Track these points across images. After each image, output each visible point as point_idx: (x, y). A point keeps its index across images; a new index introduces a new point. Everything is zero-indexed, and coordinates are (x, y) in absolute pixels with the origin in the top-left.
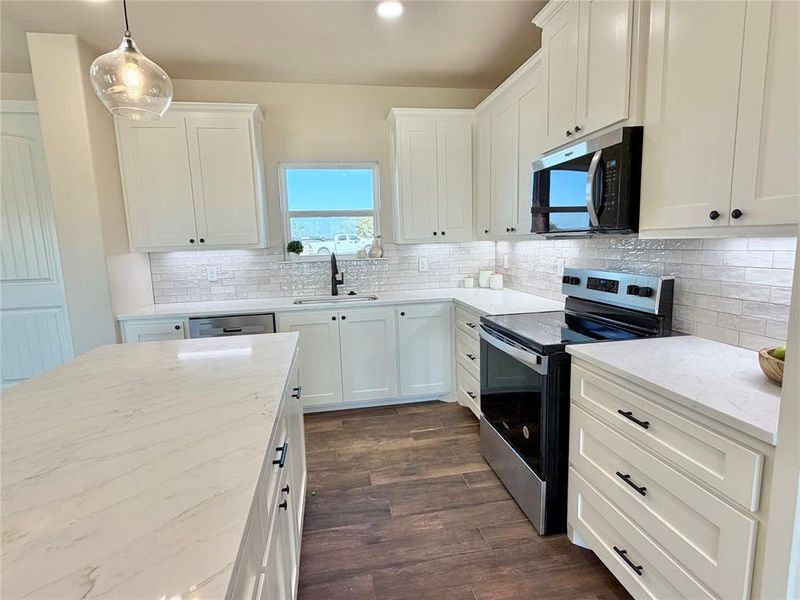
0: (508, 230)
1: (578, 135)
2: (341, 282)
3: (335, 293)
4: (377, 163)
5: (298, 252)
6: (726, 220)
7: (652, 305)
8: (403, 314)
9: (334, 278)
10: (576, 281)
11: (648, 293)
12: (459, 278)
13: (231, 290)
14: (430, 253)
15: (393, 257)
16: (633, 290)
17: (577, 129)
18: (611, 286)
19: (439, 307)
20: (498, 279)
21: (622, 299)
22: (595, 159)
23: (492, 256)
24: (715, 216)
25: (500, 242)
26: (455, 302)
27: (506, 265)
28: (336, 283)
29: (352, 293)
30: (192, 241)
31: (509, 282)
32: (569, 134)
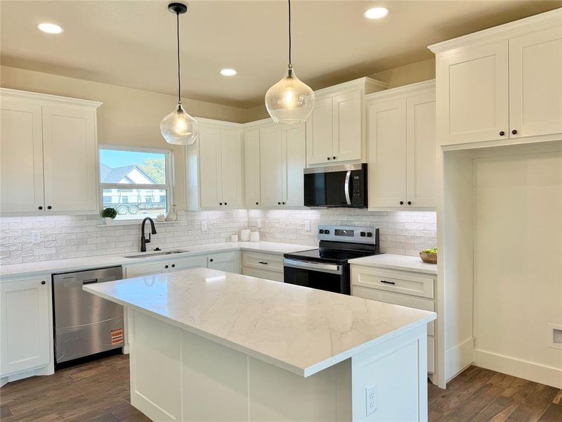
0: (279, 203)
1: (335, 161)
2: (148, 241)
3: (143, 249)
5: (114, 217)
6: (405, 204)
7: (372, 240)
8: (212, 260)
9: (143, 237)
10: (327, 232)
11: (370, 235)
12: (224, 235)
13: (53, 251)
14: (210, 217)
15: (183, 220)
16: (363, 234)
17: (334, 158)
18: (351, 233)
19: (232, 254)
20: (257, 235)
21: (357, 239)
22: (348, 174)
23: (246, 220)
24: (402, 203)
25: (252, 211)
26: (243, 251)
27: (260, 225)
28: (144, 241)
29: (157, 249)
30: (41, 208)
31: (263, 236)
32: (329, 159)
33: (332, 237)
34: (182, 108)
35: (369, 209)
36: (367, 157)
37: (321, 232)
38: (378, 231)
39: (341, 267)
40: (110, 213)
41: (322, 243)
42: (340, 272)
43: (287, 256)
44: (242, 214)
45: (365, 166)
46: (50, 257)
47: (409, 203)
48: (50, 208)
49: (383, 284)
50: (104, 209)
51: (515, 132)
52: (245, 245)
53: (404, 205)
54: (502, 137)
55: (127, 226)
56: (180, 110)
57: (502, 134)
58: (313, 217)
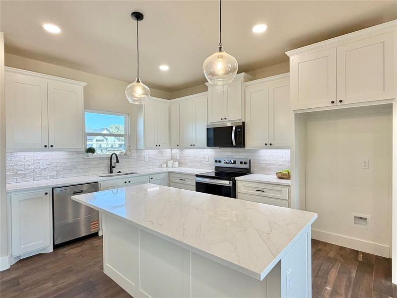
0: (191, 145)
2: (114, 167)
3: (111, 172)
4: (128, 114)
5: (93, 153)
7: (247, 166)
8: (152, 178)
9: (111, 165)
10: (220, 162)
11: (245, 163)
12: (158, 164)
13: (55, 173)
14: (150, 153)
15: (134, 155)
16: (241, 163)
17: (225, 119)
19: (164, 175)
20: (177, 164)
21: (238, 165)
22: (234, 128)
23: (170, 155)
24: (266, 144)
25: (174, 150)
26: (170, 173)
27: (178, 158)
28: (112, 167)
29: (119, 172)
30: (46, 146)
31: (180, 164)
32: (222, 119)
33: (222, 165)
34: (140, 80)
35: (246, 148)
36: (245, 118)
37: (216, 161)
38: (250, 160)
39: (231, 182)
40: (91, 150)
41: (216, 168)
42: (231, 185)
43: (197, 176)
44: (168, 152)
45: (244, 123)
46: (52, 177)
47: (271, 144)
48: (52, 146)
49: (257, 192)
50: (88, 148)
51: (341, 101)
52: (170, 170)
53: (267, 146)
54: (333, 104)
55: (101, 159)
56: (138, 81)
57: (333, 102)
58: (211, 154)
